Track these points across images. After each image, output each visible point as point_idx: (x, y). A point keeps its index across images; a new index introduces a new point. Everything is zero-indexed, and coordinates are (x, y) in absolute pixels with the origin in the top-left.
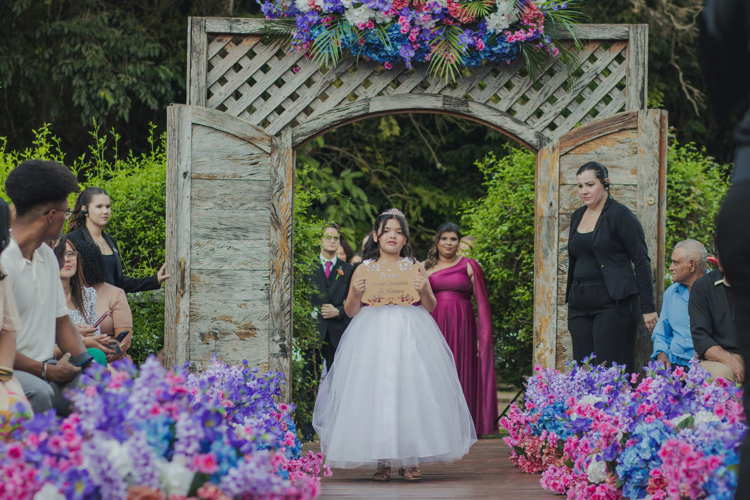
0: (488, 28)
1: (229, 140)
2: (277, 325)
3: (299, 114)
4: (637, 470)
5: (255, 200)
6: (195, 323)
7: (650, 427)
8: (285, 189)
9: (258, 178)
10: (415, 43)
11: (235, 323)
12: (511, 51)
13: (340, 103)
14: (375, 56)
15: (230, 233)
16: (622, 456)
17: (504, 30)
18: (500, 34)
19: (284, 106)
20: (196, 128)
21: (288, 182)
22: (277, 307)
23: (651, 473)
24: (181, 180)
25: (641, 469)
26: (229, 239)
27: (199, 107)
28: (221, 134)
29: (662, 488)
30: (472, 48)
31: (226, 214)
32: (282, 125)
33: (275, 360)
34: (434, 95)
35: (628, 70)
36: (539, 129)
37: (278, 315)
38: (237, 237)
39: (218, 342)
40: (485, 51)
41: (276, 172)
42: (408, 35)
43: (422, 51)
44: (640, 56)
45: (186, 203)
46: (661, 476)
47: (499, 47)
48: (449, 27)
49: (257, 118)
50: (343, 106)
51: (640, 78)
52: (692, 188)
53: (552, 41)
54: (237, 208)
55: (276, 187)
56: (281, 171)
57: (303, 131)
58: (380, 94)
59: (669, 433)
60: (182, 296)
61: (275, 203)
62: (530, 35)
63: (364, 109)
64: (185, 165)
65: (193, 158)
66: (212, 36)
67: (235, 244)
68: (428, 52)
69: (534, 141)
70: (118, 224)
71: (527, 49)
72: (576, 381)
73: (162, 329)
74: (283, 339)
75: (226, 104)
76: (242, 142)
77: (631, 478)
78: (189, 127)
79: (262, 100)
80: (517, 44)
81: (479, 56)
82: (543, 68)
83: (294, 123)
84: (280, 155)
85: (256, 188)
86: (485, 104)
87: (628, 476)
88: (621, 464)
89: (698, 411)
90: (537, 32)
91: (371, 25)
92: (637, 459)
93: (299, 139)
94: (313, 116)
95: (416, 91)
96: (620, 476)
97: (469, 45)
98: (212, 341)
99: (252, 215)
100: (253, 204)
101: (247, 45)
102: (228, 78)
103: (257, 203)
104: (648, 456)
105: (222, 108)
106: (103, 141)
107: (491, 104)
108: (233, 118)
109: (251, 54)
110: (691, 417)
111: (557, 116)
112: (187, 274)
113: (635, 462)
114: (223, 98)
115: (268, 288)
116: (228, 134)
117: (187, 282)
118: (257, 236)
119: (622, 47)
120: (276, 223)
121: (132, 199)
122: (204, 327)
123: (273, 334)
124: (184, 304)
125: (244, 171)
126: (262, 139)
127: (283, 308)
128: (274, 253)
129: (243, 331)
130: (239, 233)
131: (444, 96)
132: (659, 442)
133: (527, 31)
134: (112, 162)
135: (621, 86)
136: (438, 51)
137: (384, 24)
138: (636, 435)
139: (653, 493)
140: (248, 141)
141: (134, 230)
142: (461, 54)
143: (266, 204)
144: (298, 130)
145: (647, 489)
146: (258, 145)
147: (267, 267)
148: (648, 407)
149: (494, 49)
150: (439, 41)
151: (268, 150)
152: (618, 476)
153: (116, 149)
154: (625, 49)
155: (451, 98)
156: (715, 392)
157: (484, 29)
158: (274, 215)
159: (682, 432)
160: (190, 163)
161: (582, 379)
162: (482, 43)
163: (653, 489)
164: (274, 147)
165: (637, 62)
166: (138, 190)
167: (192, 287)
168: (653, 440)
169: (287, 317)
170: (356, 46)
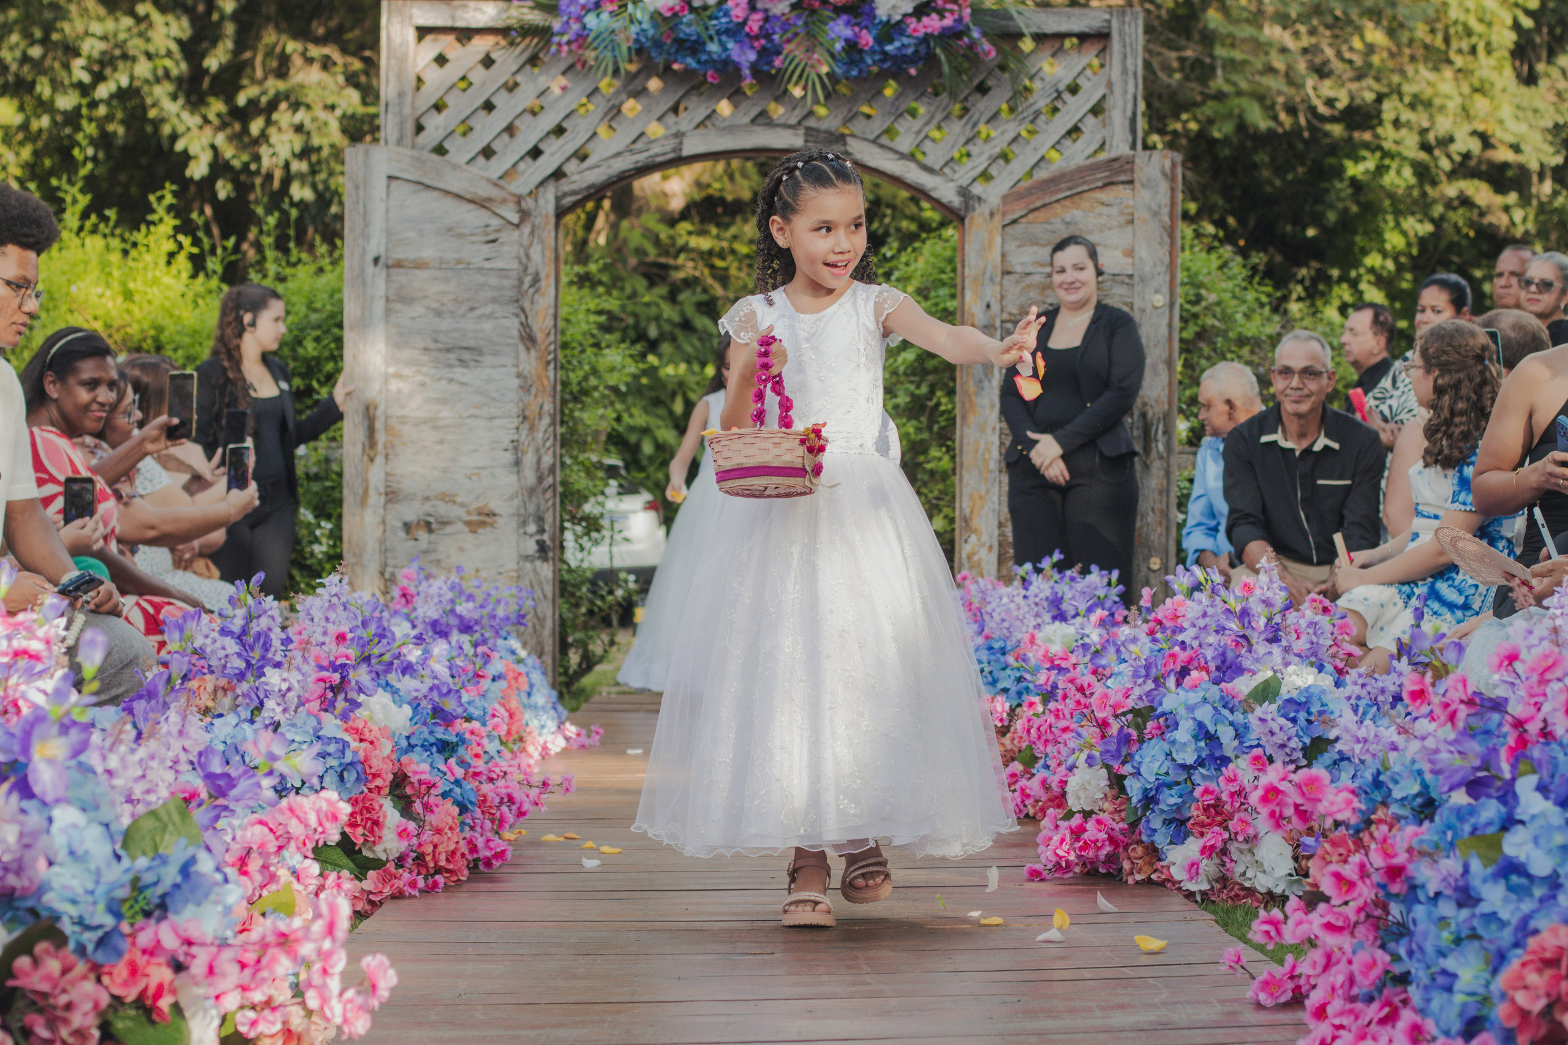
0: (879, 12)
1: (449, 203)
2: (531, 508)
3: (568, 159)
4: (1170, 786)
5: (494, 301)
6: (397, 506)
7: (1194, 697)
8: (543, 283)
9: (498, 264)
10: (757, 38)
11: (462, 505)
12: (916, 52)
13: (634, 142)
14: (691, 62)
15: (452, 356)
16: (1137, 758)
17: (905, 16)
18: (899, 22)
19: (542, 146)
20: (394, 183)
21: (547, 271)
22: (530, 478)
23: (1197, 793)
24: (370, 269)
25: (1178, 783)
26: (450, 366)
27: (400, 149)
28: (435, 194)
29: (1220, 824)
30: (852, 45)
31: (445, 324)
32: (538, 178)
33: (528, 565)
34: (791, 127)
35: (1110, 85)
36: (964, 182)
37: (532, 491)
38: (462, 362)
39: (433, 537)
40: (873, 52)
41: (528, 256)
42: (744, 23)
43: (768, 53)
44: (1130, 61)
45: (379, 306)
46: (1218, 799)
47: (897, 44)
48: (813, 12)
49: (497, 167)
50: (639, 145)
51: (1130, 97)
52: (1203, 292)
53: (984, 34)
54: (463, 316)
55: (528, 280)
56: (536, 253)
57: (574, 187)
58: (701, 124)
59: (1232, 711)
60: (372, 460)
61: (527, 305)
62: (948, 22)
63: (674, 150)
64: (376, 245)
65: (389, 233)
66: (423, 32)
67: (459, 373)
68: (779, 53)
69: (956, 201)
70: (294, 350)
71: (945, 49)
72: (1031, 600)
73: (340, 517)
74: (541, 531)
75: (446, 145)
76: (472, 206)
77: (1157, 803)
78: (382, 182)
79: (505, 137)
80: (926, 39)
81: (862, 61)
82: (970, 80)
83: (558, 174)
84: (533, 226)
85: (493, 281)
86: (874, 141)
87: (1149, 800)
88: (1138, 774)
89: (1287, 664)
90: (959, 20)
91: (683, 9)
92: (1168, 763)
93: (568, 201)
94: (588, 163)
95: (760, 121)
96: (1134, 800)
97: (847, 40)
98: (422, 535)
99: (488, 326)
100: (489, 309)
101: (481, 45)
102: (450, 100)
103: (496, 307)
104: (1190, 758)
105: (440, 150)
106: (272, 220)
107: (884, 140)
108: (455, 167)
109: (488, 62)
110: (1274, 677)
111: (994, 160)
112: (379, 425)
113: (1163, 770)
114: (441, 134)
115: (516, 446)
116: (447, 193)
117: (381, 437)
118: (498, 360)
119: (1099, 46)
120: (529, 339)
121: (315, 310)
122: (411, 512)
123: (524, 523)
124: (376, 474)
125: (475, 253)
126: (504, 201)
127: (540, 479)
128: (526, 388)
129: (474, 518)
130: (467, 356)
131: (808, 129)
132: (1212, 730)
133: (942, 17)
134: (286, 251)
135: (1096, 110)
136: (795, 50)
137: (705, 8)
138: (1163, 714)
139: (1202, 834)
140: (482, 203)
141: (318, 359)
142: (832, 55)
143: (513, 309)
144: (565, 186)
145: (1189, 824)
146: (499, 211)
147: (515, 410)
148: (1183, 656)
149: (889, 48)
150: (796, 34)
151: (515, 218)
152: (1129, 799)
153: (292, 232)
154: (1103, 50)
155: (818, 131)
156: (1312, 624)
157: (872, 15)
158: (525, 326)
159: (1259, 711)
160: (383, 241)
161: (1042, 596)
162: (867, 39)
163: (1202, 825)
164: (525, 215)
165: (1124, 71)
166: (325, 296)
167: (390, 445)
168: (1201, 725)
169: (549, 494)
170: (657, 44)
